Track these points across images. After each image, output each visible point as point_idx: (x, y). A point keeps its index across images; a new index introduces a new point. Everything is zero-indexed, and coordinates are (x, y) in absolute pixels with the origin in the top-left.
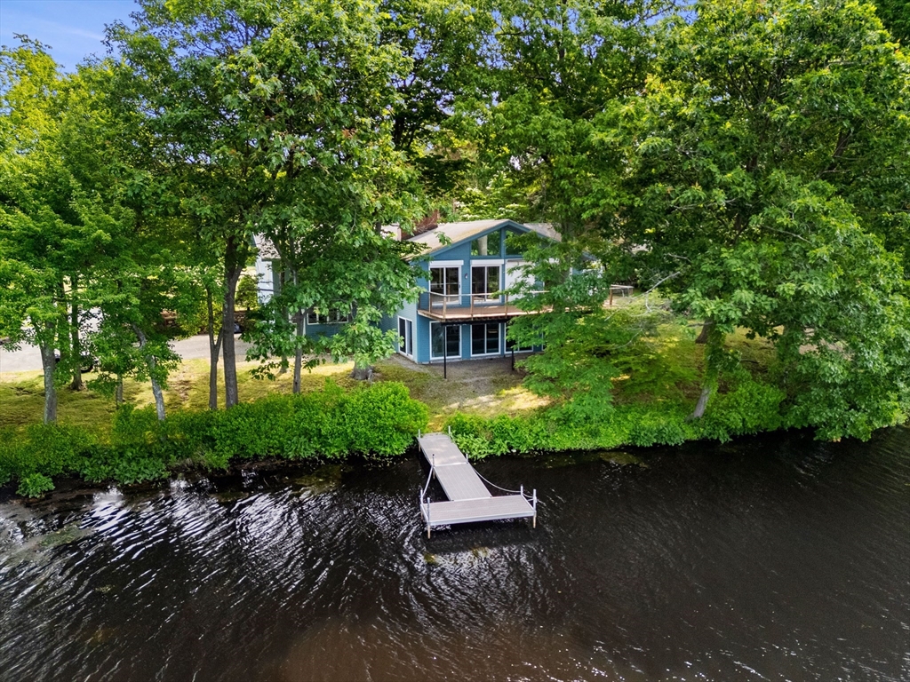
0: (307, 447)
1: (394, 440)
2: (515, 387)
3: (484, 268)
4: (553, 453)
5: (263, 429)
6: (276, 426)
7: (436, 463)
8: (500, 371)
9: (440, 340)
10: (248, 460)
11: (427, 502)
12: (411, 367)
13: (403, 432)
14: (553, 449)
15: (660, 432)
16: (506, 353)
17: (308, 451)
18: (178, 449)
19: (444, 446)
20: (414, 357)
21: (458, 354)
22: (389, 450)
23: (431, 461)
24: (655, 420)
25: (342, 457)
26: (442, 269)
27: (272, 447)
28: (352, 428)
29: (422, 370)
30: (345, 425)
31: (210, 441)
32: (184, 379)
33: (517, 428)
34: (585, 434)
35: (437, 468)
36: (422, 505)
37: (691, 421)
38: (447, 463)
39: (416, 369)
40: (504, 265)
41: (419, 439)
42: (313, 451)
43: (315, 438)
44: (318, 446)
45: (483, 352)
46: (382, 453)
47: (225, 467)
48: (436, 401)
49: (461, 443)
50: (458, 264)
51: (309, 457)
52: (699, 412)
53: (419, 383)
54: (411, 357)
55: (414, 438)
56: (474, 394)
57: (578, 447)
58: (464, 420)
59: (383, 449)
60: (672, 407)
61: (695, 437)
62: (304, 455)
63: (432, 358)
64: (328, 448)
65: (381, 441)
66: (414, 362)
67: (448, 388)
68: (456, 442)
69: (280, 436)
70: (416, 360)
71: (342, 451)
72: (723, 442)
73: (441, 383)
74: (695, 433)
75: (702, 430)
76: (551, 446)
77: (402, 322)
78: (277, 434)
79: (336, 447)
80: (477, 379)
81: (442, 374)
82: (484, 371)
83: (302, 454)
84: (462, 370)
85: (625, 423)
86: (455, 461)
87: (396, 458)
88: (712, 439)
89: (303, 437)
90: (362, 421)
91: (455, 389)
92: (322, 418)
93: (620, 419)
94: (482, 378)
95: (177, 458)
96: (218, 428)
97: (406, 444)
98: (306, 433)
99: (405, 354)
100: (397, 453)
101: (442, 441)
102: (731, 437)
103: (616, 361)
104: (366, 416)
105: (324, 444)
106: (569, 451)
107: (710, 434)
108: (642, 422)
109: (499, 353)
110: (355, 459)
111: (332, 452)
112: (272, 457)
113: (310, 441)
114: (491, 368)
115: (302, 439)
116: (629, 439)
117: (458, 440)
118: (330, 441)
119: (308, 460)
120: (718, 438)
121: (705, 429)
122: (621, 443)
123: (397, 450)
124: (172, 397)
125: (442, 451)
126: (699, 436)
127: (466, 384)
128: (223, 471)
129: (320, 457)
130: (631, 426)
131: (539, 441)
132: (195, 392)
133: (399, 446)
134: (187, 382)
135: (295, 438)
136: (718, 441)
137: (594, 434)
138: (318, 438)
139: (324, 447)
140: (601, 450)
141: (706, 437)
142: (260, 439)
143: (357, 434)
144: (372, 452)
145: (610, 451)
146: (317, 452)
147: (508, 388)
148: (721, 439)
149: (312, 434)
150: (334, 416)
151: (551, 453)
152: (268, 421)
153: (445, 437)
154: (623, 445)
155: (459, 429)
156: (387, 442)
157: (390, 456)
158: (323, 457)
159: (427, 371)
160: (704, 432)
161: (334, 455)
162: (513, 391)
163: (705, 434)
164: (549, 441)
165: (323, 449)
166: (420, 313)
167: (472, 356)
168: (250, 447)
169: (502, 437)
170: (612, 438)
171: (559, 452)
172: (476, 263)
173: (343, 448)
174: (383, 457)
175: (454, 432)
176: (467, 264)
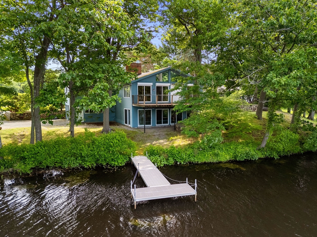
0: (75, 162)
1: (119, 159)
2: (177, 136)
3: (162, 87)
4: (197, 164)
5: (51, 153)
6: (59, 152)
7: (140, 169)
8: (169, 130)
9: (143, 118)
10: (43, 169)
11: (134, 188)
12: (129, 129)
13: (123, 155)
14: (197, 162)
15: (247, 154)
16: (171, 124)
17: (75, 164)
18: (6, 163)
19: (144, 161)
20: (131, 125)
21: (150, 124)
22: (116, 163)
23: (137, 167)
24: (244, 149)
25: (92, 167)
26: (143, 86)
27: (57, 162)
28: (98, 153)
29: (134, 130)
30: (94, 151)
31: (23, 159)
32: (22, 134)
33: (179, 153)
34: (212, 155)
35: (141, 170)
36: (132, 190)
37: (260, 149)
38: (145, 168)
39: (132, 130)
40: (170, 86)
41: (132, 158)
42: (78, 164)
43: (79, 158)
44: (81, 162)
45: (162, 124)
46: (113, 165)
47: (29, 172)
48: (141, 142)
49: (152, 159)
50: (150, 84)
51: (75, 167)
52: (263, 145)
53: (133, 135)
54: (129, 125)
55: (130, 158)
56: (158, 139)
57: (209, 161)
58: (154, 149)
59: (113, 163)
60: (249, 143)
61: (262, 157)
62: (73, 166)
63: (139, 126)
64: (85, 162)
65: (112, 159)
66: (131, 128)
67: (146, 137)
68: (150, 159)
69: (61, 157)
70: (132, 127)
71: (93, 164)
72: (276, 159)
73: (143, 135)
74: (263, 154)
75: (266, 153)
76: (196, 161)
77: (126, 111)
78: (59, 155)
79: (90, 162)
80: (159, 133)
81: (143, 132)
82: (162, 130)
83: (72, 166)
84: (152, 130)
85: (230, 150)
86: (150, 167)
87: (120, 167)
88: (271, 157)
89: (73, 157)
90: (103, 149)
91: (150, 138)
92: (82, 148)
93: (227, 148)
94: (162, 133)
95: (5, 168)
96: (27, 152)
97: (125, 161)
98: (74, 155)
99: (127, 125)
100: (121, 165)
101: (143, 158)
102: (279, 156)
103: (224, 122)
104: (105, 147)
105: (84, 161)
106: (205, 163)
107: (270, 155)
108: (238, 150)
109: (168, 124)
110: (99, 168)
111: (88, 164)
112: (57, 167)
113: (77, 159)
114: (165, 129)
115: (73, 158)
116: (233, 157)
117: (151, 158)
118: (86, 159)
119: (75, 169)
120: (273, 157)
121: (267, 153)
122: (229, 159)
123: (121, 163)
124: (14, 141)
125: (143, 163)
126: (264, 156)
127: (154, 135)
128: (28, 174)
129: (81, 167)
130: (233, 151)
131: (190, 159)
132: (26, 139)
133: (121, 162)
134: (24, 135)
135: (69, 158)
136: (273, 158)
137: (217, 155)
138: (81, 158)
139: (84, 162)
140: (220, 162)
141: (268, 157)
142: (50, 158)
143: (100, 155)
144: (107, 164)
145: (224, 163)
146: (80, 165)
147: (173, 136)
148: (275, 157)
149: (77, 155)
150: (89, 147)
151: (196, 164)
152: (55, 149)
153: (145, 157)
154: (230, 160)
155: (151, 154)
156: (115, 160)
157: (117, 166)
158: (83, 168)
159: (136, 130)
160: (267, 154)
161: (89, 166)
162: (176, 137)
163: (267, 155)
164: (195, 158)
165: (83, 163)
166: (133, 105)
167: (156, 125)
168: (44, 162)
169: (172, 157)
170: (225, 156)
171: (200, 164)
172: (158, 84)
173: (93, 162)
174: (113, 167)
175: (149, 154)
176: (154, 85)
